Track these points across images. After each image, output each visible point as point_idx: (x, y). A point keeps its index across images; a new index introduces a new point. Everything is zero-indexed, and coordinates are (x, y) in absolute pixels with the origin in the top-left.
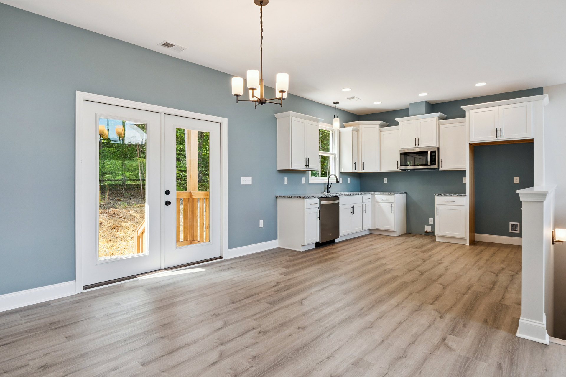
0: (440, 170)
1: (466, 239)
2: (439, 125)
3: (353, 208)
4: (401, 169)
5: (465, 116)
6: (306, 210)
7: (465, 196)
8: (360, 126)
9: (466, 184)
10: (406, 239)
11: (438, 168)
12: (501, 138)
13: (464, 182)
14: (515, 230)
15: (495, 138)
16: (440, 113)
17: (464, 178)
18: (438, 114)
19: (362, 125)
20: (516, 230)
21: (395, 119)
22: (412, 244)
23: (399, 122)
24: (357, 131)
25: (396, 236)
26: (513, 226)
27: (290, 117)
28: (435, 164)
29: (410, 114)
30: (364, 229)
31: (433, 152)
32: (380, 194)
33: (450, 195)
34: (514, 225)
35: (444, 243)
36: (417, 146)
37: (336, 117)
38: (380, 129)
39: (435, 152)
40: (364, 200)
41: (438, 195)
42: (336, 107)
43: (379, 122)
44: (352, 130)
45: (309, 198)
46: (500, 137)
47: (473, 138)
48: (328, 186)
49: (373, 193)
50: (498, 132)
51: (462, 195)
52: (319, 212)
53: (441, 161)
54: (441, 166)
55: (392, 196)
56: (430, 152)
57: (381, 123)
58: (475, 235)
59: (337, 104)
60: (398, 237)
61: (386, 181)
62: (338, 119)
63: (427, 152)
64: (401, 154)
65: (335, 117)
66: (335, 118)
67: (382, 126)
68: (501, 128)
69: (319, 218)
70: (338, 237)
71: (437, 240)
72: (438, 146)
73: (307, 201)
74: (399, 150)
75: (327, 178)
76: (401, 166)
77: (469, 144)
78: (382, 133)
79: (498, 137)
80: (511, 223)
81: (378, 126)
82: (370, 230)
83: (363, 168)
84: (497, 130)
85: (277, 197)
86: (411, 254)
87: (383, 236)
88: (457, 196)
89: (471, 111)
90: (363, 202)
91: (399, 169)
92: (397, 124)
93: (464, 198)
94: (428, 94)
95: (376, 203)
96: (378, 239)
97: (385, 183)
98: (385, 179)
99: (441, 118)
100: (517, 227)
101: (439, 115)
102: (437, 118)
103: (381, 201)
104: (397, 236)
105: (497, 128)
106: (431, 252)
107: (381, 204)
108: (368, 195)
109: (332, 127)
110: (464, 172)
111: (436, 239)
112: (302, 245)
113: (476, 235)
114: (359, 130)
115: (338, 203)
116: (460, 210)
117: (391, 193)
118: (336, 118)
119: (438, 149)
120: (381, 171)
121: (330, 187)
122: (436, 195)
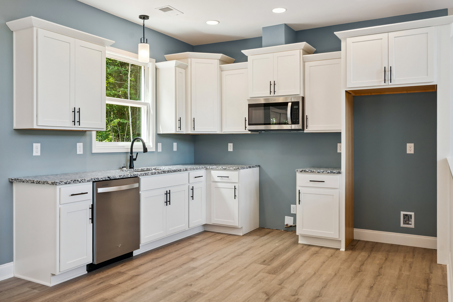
0: (305, 132)
1: (340, 241)
2: (304, 62)
3: (168, 195)
4: (249, 130)
5: (340, 49)
6: (61, 206)
7: (339, 173)
8: (189, 60)
9: (341, 153)
10: (255, 240)
11: (303, 129)
12: (391, 84)
13: (338, 151)
14: (408, 224)
15: (383, 83)
16: (305, 43)
17: (339, 144)
18: (303, 44)
19: (192, 59)
20: (410, 223)
21: (242, 51)
22: (259, 254)
23: (247, 57)
24: (185, 68)
25: (241, 234)
26: (406, 217)
27: (35, 29)
28: (298, 123)
29: (263, 44)
30: (190, 226)
31: (295, 104)
32: (218, 170)
33: (318, 172)
34: (406, 215)
35: (310, 247)
36: (272, 94)
37: (144, 40)
38: (220, 67)
39: (297, 103)
40: (192, 180)
41: (301, 171)
42: (144, 25)
43: (220, 56)
44: (174, 65)
45: (66, 183)
46: (389, 81)
47: (352, 82)
48: (131, 157)
49: (208, 167)
50: (387, 73)
51: (335, 171)
52: (92, 208)
53: (307, 118)
54: (307, 126)
55: (236, 173)
56: (291, 103)
57: (222, 57)
58: (354, 230)
59: (145, 21)
60: (244, 237)
61: (230, 147)
62: (148, 45)
63: (286, 104)
64: (250, 106)
65: (142, 41)
66: (141, 43)
67: (224, 62)
68: (391, 67)
69: (92, 219)
70: (138, 248)
71: (299, 242)
72: (302, 95)
73: (62, 189)
74: (248, 100)
75: (130, 144)
76: (249, 124)
77: (346, 91)
78: (224, 73)
79: (386, 81)
80: (402, 213)
81: (217, 62)
82: (205, 225)
83: (194, 128)
84: (386, 70)
85: (11, 182)
86: (251, 279)
87: (221, 236)
88: (328, 173)
89: (348, 39)
90: (191, 182)
91: (247, 130)
92: (245, 59)
93: (338, 176)
94: (286, 10)
95: (213, 184)
96: (211, 243)
97: (229, 150)
98: (229, 144)
99: (307, 52)
100: (411, 218)
101: (304, 46)
102: (301, 51)
103: (218, 179)
104: (243, 235)
105: (385, 67)
106: (285, 271)
107: (220, 185)
108: (201, 171)
109: (137, 58)
110: (339, 134)
111: (297, 240)
112: (53, 275)
113: (356, 230)
114: (187, 66)
115: (138, 189)
116: (333, 195)
117: (234, 168)
118: (144, 42)
119: (303, 98)
120: (222, 133)
121: (135, 159)
122: (299, 171)
